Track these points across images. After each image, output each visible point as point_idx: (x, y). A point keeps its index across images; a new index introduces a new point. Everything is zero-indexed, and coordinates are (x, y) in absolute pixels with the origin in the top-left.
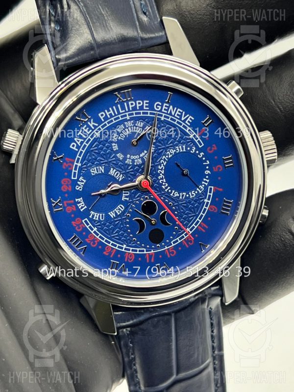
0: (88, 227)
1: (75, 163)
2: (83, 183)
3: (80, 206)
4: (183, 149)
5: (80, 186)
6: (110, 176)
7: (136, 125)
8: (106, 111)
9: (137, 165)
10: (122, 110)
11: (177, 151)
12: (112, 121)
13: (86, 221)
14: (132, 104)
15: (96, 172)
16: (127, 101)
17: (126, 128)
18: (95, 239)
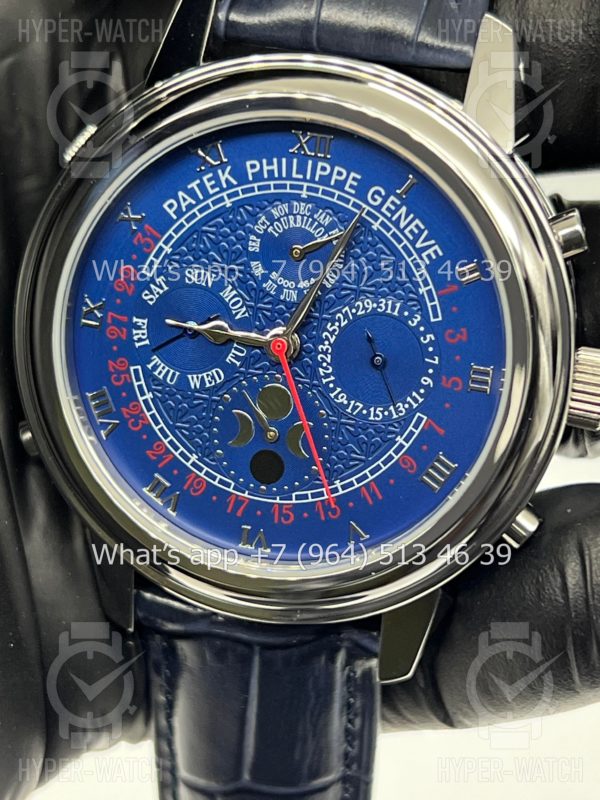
0: (136, 384)
1: (161, 244)
2: (161, 292)
3: (137, 334)
4: (393, 309)
5: (152, 293)
6: (222, 300)
7: (316, 216)
8: (264, 161)
9: (284, 302)
10: (297, 173)
11: (381, 308)
12: (268, 187)
13: (136, 371)
14: (324, 169)
15: (195, 279)
16: (316, 159)
17: (291, 213)
18: (140, 416)
